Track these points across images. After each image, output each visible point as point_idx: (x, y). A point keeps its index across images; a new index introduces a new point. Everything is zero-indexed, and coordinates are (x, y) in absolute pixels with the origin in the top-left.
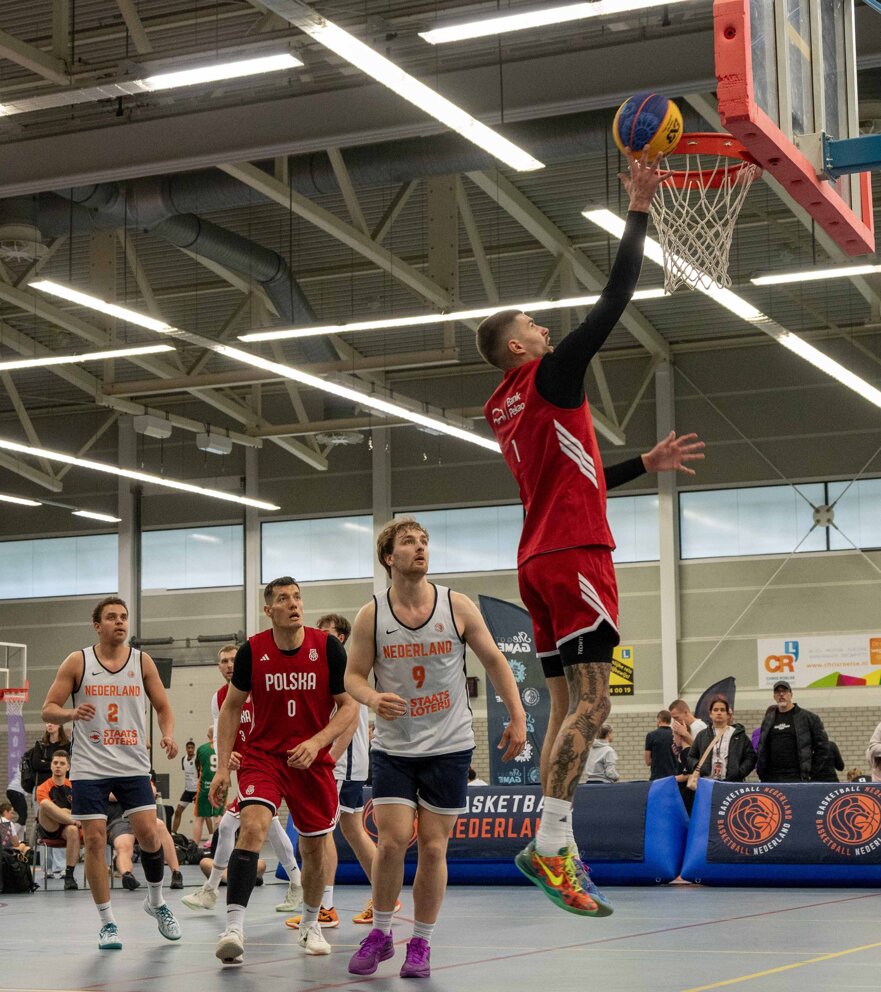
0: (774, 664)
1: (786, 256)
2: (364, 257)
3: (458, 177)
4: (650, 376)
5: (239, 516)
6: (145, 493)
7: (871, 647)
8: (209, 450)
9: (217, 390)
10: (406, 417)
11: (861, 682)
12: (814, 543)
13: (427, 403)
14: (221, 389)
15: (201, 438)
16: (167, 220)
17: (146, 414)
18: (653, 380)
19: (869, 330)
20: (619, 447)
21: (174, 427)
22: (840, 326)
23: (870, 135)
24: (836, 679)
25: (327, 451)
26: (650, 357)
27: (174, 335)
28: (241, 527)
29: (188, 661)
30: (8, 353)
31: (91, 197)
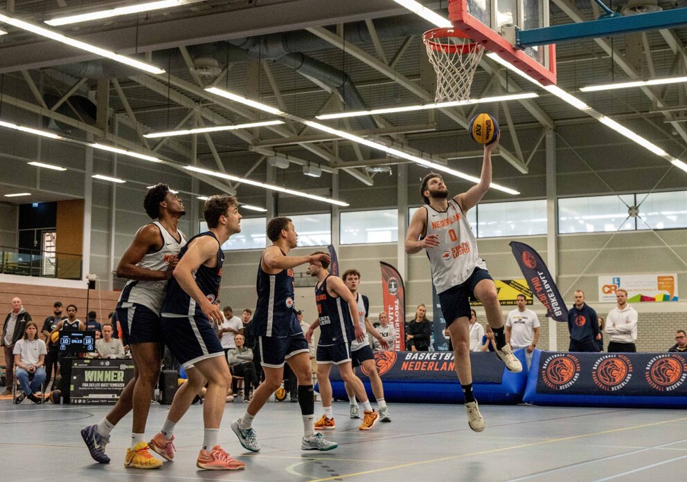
0: (607, 289)
2: (385, 76)
4: (543, 137)
5: (329, 208)
6: (280, 197)
7: (659, 281)
8: (310, 174)
9: (314, 143)
10: (409, 159)
11: (652, 300)
12: (629, 226)
13: (422, 151)
14: (318, 143)
15: (305, 168)
16: (286, 55)
17: (276, 155)
18: (544, 139)
19: (651, 114)
20: (526, 175)
21: (290, 163)
22: (641, 112)
23: (644, 13)
24: (640, 297)
25: (373, 176)
26: (543, 127)
27: (283, 116)
28: (329, 215)
29: (301, 284)
30: (209, 123)
31: (245, 44)
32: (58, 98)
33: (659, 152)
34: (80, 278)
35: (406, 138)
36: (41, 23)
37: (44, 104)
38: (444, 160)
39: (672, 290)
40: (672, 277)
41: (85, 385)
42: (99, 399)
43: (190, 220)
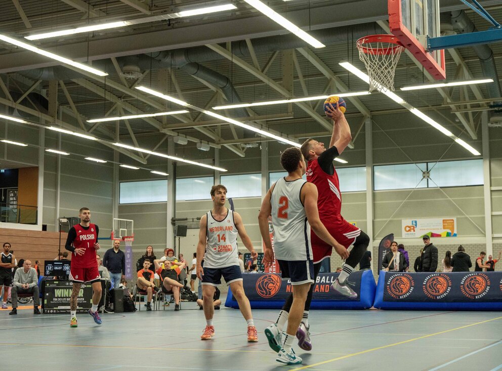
0: (408, 229)
1: (413, 80)
2: (259, 79)
3: (293, 50)
4: (364, 123)
5: (212, 173)
6: (178, 165)
7: (443, 223)
8: (201, 149)
10: (274, 138)
11: (439, 236)
12: (423, 185)
13: (282, 133)
14: (206, 127)
15: (198, 145)
16: (186, 65)
17: (178, 135)
18: (365, 125)
19: (443, 107)
20: (352, 149)
21: (188, 141)
22: (433, 106)
23: (444, 36)
25: (245, 150)
26: (363, 116)
27: (189, 107)
28: (213, 178)
29: (193, 226)
30: (127, 113)
31: (158, 56)
32: (21, 95)
33: (448, 133)
34: (36, 223)
35: (267, 123)
36: (21, 38)
37: (11, 99)
38: (297, 139)
39: (453, 229)
40: (453, 220)
41: (56, 299)
42: (66, 310)
43: (113, 181)
